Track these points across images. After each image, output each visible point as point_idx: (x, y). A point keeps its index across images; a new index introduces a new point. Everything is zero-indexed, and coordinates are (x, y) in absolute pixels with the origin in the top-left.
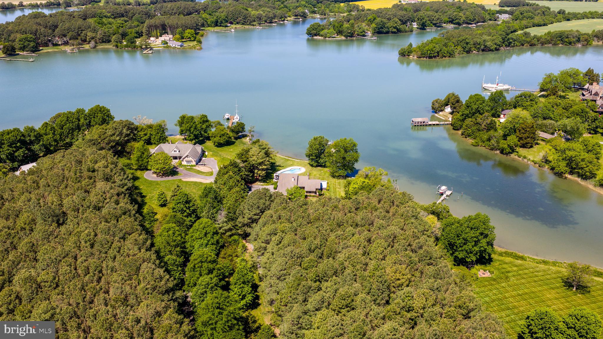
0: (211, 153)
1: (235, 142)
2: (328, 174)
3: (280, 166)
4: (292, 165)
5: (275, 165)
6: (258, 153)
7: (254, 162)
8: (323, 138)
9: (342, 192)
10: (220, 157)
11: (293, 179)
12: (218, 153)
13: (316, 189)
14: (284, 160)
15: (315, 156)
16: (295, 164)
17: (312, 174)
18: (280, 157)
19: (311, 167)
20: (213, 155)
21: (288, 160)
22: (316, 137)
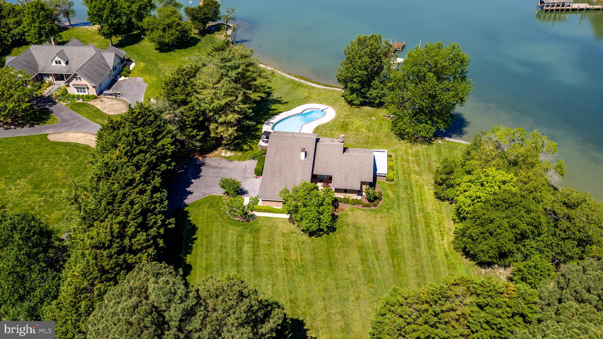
0: (142, 64)
1: (199, 40)
2: (386, 127)
3: (280, 102)
4: (306, 100)
5: (271, 98)
6: (215, 80)
7: (204, 106)
8: (378, 39)
9: (426, 188)
10: (157, 76)
11: (303, 154)
12: (156, 65)
13: (363, 183)
14: (290, 86)
15: (359, 82)
16: (314, 96)
17: (350, 127)
18: (283, 78)
19: (347, 107)
20: (145, 71)
21: (300, 85)
22: (362, 36)
